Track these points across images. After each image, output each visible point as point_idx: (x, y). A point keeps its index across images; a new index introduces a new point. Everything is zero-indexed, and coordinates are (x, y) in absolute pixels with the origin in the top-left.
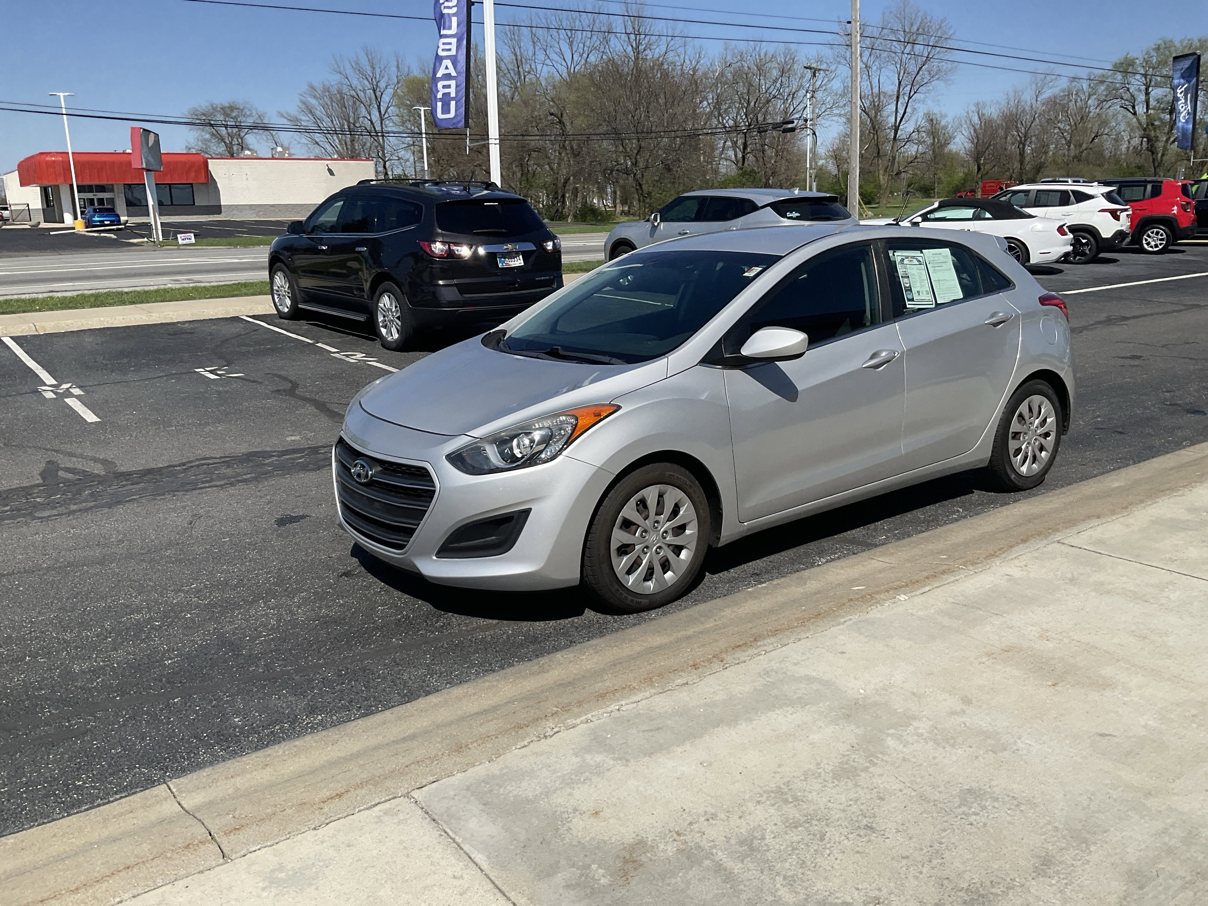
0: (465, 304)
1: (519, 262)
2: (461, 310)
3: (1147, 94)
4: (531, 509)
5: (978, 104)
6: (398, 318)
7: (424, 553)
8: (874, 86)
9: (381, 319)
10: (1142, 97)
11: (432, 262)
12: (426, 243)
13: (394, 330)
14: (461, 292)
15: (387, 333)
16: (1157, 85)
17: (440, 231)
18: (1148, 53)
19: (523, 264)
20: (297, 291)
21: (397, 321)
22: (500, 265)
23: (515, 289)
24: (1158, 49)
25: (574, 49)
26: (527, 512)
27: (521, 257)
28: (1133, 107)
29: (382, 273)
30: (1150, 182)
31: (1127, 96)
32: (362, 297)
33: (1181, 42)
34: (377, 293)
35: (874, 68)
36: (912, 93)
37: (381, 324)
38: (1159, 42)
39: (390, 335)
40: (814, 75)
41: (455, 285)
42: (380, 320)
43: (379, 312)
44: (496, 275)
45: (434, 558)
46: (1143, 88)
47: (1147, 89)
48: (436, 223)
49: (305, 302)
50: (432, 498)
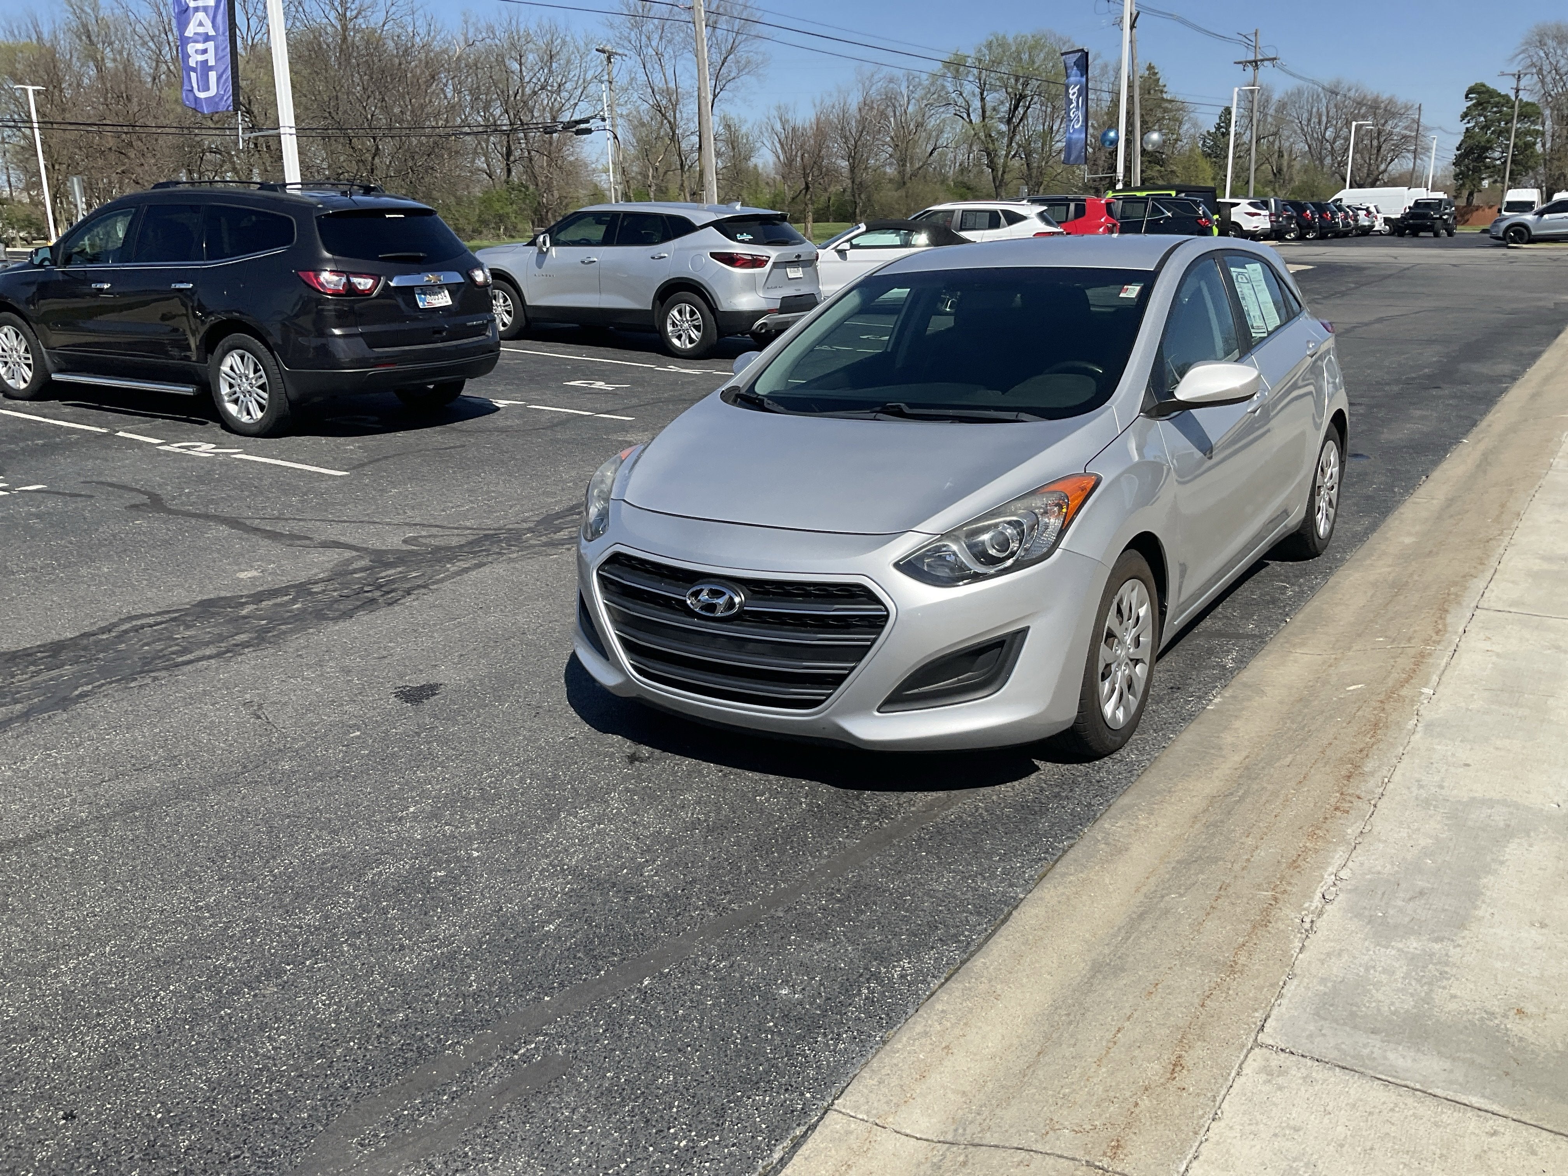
0: (378, 361)
1: (443, 300)
2: (372, 371)
3: (983, 99)
4: (1028, 628)
5: (779, 107)
6: (262, 387)
7: (859, 708)
8: (669, 80)
9: (225, 390)
10: (977, 104)
11: (320, 301)
12: (311, 274)
13: (254, 407)
14: (371, 346)
15: (240, 411)
16: (993, 89)
17: (327, 255)
18: (980, 51)
19: (450, 303)
20: (46, 356)
21: (260, 392)
22: (421, 305)
23: (443, 340)
24: (990, 46)
25: (251, 11)
26: (1024, 631)
27: (446, 292)
28: (969, 115)
29: (228, 320)
30: (1072, 200)
31: (960, 101)
32: (188, 358)
33: (1016, 38)
34: (218, 351)
35: (666, 56)
36: (717, 90)
37: (226, 398)
38: (991, 38)
39: (245, 413)
40: (609, 58)
41: (361, 334)
42: (223, 393)
43: (221, 380)
44: (416, 319)
45: (877, 714)
46: (977, 91)
47: (982, 94)
48: (320, 242)
49: (60, 371)
50: (883, 627)
